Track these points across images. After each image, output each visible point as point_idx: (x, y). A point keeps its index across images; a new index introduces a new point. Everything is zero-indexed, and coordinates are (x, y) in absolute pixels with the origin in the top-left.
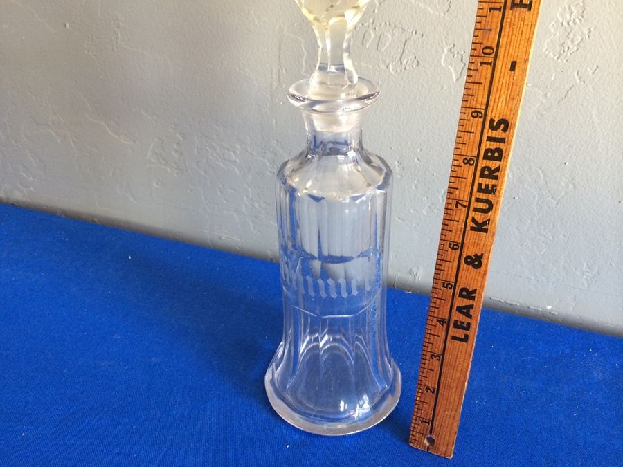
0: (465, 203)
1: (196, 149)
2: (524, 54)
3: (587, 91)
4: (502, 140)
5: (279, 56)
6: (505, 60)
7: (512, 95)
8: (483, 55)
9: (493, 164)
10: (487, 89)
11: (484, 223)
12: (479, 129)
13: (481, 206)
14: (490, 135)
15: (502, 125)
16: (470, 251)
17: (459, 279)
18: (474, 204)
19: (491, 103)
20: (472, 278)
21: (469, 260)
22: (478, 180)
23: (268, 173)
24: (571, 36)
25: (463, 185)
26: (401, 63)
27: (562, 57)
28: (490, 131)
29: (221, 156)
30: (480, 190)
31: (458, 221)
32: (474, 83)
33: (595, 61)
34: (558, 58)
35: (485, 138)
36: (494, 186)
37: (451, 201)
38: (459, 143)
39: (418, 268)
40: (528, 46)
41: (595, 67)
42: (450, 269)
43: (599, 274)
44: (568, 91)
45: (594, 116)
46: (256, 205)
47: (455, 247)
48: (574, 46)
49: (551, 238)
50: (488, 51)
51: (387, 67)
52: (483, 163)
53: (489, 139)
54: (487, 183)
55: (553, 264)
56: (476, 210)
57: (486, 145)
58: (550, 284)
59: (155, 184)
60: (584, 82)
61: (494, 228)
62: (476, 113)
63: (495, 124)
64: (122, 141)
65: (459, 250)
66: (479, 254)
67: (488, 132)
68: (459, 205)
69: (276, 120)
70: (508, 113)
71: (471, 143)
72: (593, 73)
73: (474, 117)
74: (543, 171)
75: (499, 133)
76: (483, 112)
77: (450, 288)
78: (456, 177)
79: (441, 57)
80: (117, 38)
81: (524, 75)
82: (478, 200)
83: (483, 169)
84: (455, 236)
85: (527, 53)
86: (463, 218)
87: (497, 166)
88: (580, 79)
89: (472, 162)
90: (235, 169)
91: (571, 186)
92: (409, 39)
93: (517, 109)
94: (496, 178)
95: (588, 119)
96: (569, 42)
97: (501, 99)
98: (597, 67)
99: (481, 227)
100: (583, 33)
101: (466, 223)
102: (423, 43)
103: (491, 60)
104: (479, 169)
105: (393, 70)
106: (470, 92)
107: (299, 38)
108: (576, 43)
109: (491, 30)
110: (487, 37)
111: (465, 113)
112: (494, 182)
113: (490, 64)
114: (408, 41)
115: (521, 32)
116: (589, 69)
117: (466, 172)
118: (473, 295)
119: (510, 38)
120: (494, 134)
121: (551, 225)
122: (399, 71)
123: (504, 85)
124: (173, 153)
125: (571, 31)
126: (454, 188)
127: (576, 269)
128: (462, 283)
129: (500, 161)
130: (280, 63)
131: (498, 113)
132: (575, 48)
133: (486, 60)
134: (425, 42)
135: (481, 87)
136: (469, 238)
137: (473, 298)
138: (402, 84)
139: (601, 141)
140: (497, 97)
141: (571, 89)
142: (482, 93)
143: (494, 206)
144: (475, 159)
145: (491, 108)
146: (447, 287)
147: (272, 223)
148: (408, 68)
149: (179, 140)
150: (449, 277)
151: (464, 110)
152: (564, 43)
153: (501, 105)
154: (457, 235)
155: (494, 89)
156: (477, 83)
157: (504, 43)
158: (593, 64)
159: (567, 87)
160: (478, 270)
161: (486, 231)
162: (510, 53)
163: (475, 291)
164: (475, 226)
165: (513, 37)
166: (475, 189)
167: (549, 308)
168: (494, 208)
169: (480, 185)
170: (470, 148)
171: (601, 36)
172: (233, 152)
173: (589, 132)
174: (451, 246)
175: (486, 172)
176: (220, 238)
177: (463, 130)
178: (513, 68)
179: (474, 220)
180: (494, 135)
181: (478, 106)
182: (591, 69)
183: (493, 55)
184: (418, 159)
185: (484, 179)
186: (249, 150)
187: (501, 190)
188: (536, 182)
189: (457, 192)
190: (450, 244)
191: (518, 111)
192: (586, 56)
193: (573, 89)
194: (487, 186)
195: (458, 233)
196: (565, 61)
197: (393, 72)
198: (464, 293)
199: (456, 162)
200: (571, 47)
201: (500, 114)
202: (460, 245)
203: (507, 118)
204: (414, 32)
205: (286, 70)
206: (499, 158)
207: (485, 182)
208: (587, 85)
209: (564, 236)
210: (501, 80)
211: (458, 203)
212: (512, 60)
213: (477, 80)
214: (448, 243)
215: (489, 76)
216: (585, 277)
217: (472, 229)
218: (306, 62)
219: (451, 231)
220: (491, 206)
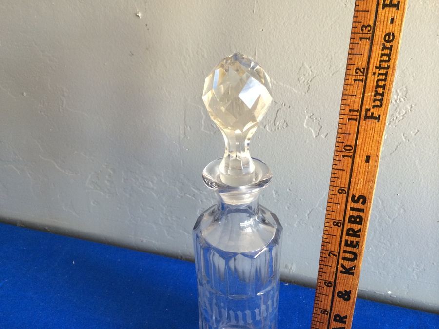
0: (335, 254)
1: (123, 180)
2: (375, 151)
3: (411, 147)
4: (362, 210)
5: (185, 118)
6: (362, 155)
7: (368, 178)
8: (344, 150)
9: (356, 227)
10: (348, 174)
11: (351, 269)
12: (344, 201)
13: (348, 256)
14: (352, 206)
15: (361, 200)
16: (340, 288)
17: (333, 308)
18: (342, 255)
19: (352, 184)
20: (343, 308)
21: (340, 295)
22: (345, 237)
23: (178, 196)
24: (398, 110)
25: (334, 240)
26: (275, 125)
27: (392, 124)
28: (353, 203)
29: (142, 184)
30: (347, 244)
31: (331, 266)
32: (339, 169)
33: (416, 127)
34: (389, 124)
35: (349, 208)
36: (357, 242)
37: (324, 252)
38: (329, 211)
39: (292, 264)
40: (379, 146)
41: (416, 131)
42: (326, 301)
43: (425, 270)
44: (397, 146)
45: (417, 163)
46: (169, 218)
47: (329, 285)
48: (400, 117)
49: (389, 245)
50: (348, 148)
51: (265, 127)
52: (348, 226)
53: (352, 209)
54: (352, 240)
55: (391, 263)
56: (344, 259)
57: (350, 213)
58: (390, 276)
59: (92, 203)
60: (409, 141)
61: (359, 272)
62: (341, 191)
63: (356, 199)
64: (67, 173)
65: (332, 287)
66: (348, 291)
67: (351, 204)
68: (331, 255)
69: (183, 160)
70: (366, 192)
71: (338, 212)
72: (415, 135)
73: (339, 193)
74: (381, 200)
75: (359, 205)
76: (346, 190)
77: (327, 315)
78: (328, 235)
79: (304, 122)
80: (63, 104)
81: (376, 166)
82: (345, 252)
83: (348, 230)
84: (329, 277)
85: (378, 151)
86: (334, 264)
87: (359, 228)
88: (405, 138)
89: (340, 224)
90: (154, 194)
91: (402, 210)
92: (280, 109)
93: (372, 189)
94: (359, 236)
95: (413, 165)
96: (397, 114)
97: (360, 182)
98: (418, 131)
99: (349, 271)
100: (406, 108)
101: (337, 268)
102: (290, 112)
103: (351, 154)
104: (345, 229)
105: (269, 129)
106: (336, 176)
107: (199, 106)
108: (402, 114)
109: (350, 134)
110: (347, 138)
111: (333, 190)
112: (357, 239)
113: (350, 157)
114: (279, 111)
115: (372, 136)
116: (411, 132)
117: (335, 232)
118: (345, 320)
119: (364, 139)
120: (356, 205)
121: (389, 236)
122: (273, 130)
123: (361, 172)
124: (106, 182)
125: (398, 106)
126: (327, 243)
127: (408, 266)
128: (336, 311)
129: (361, 225)
130: (185, 122)
131: (358, 191)
132: (401, 118)
133: (347, 154)
134: (292, 111)
135: (344, 172)
136: (340, 279)
137: (345, 322)
138: (276, 138)
139: (423, 181)
140: (357, 180)
141: (399, 144)
142: (345, 176)
143: (358, 256)
144: (342, 222)
145: (352, 187)
146: (324, 314)
147: (181, 231)
148: (280, 128)
149: (111, 173)
150: (326, 306)
151: (332, 188)
152: (393, 114)
153: (360, 186)
154: (331, 276)
155: (354, 174)
156: (341, 170)
157: (360, 143)
158: (415, 129)
159: (396, 144)
160: (348, 302)
161: (353, 274)
162: (365, 150)
163: (346, 317)
164: (344, 270)
165: (367, 139)
166: (343, 243)
167: (390, 293)
168: (358, 258)
169: (347, 241)
170: (338, 215)
171: (420, 111)
172: (152, 182)
173: (413, 174)
174: (327, 284)
175: (351, 232)
176: (142, 241)
177: (331, 201)
178: (368, 159)
179: (343, 266)
180: (355, 207)
181: (343, 186)
182: (413, 132)
183: (352, 151)
184: (290, 189)
185: (350, 237)
186: (163, 181)
187: (362, 245)
188: (376, 207)
189: (329, 245)
190: (325, 283)
191: (373, 190)
192: (409, 124)
193: (401, 145)
194: (352, 242)
195: (331, 274)
196: (394, 126)
197: (269, 131)
198: (338, 318)
199: (327, 224)
200: (398, 117)
201: (359, 192)
202: (333, 283)
203: (365, 195)
204: (284, 104)
205: (190, 127)
206: (360, 223)
207: (350, 239)
208: (411, 143)
209: (399, 244)
210: (359, 168)
211: (330, 253)
212: (367, 155)
213: (341, 167)
214: (324, 281)
215: (350, 165)
216: (415, 272)
217: (342, 272)
218: (204, 122)
219: (326, 273)
220: (355, 257)
